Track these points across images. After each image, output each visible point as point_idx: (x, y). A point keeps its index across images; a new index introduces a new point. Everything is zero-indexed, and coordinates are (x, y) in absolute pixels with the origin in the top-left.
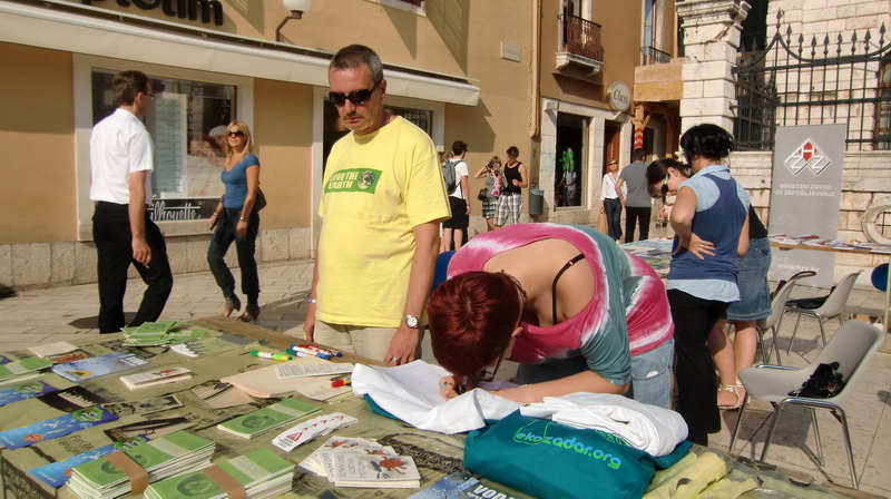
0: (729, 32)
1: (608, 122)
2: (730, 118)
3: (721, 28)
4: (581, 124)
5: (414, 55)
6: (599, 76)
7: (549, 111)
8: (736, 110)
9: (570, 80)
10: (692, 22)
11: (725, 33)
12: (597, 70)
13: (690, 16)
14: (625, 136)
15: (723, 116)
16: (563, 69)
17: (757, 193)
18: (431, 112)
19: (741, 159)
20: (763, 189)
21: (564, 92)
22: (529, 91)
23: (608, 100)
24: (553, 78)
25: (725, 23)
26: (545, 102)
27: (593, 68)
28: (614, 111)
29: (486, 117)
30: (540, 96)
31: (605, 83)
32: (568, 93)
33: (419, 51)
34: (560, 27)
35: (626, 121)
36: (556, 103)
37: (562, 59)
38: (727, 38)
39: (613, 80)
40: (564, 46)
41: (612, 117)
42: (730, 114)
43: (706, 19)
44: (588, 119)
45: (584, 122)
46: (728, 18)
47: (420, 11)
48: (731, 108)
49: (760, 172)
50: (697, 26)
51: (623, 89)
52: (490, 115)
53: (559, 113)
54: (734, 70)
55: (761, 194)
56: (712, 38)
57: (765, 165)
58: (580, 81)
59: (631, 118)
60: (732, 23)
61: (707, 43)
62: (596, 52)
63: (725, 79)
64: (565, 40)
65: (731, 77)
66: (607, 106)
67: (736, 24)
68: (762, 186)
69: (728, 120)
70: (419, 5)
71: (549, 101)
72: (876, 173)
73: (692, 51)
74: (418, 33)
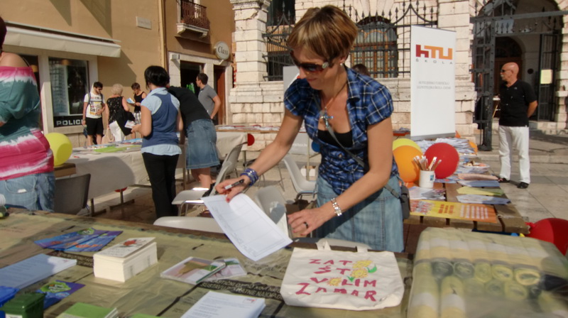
0: (258, 14)
1: (215, 67)
2: (264, 63)
3: (254, 11)
4: (199, 68)
5: (70, 23)
6: (208, 38)
7: (174, 60)
8: (267, 58)
9: (188, 41)
10: (238, 7)
11: (256, 14)
12: (205, 34)
13: (237, 4)
14: (228, 74)
15: (259, 61)
16: (182, 33)
17: (277, 105)
18: (88, 62)
19: (269, 86)
20: (280, 102)
21: (184, 48)
22: (159, 48)
23: (214, 53)
24: (176, 40)
25: (255, 8)
26: (171, 55)
27: (202, 33)
28: (219, 59)
29: (129, 65)
30: (166, 52)
31: (212, 42)
32: (187, 49)
33: (74, 21)
34: (179, 8)
35: (228, 66)
36: (177, 55)
37: (181, 28)
38: (257, 17)
39: (217, 41)
40: (181, 19)
41: (218, 63)
42: (263, 60)
43: (246, 6)
44: (203, 65)
45: (200, 66)
46: (257, 6)
48: (264, 57)
49: (278, 93)
50: (241, 9)
51: (224, 46)
52: (131, 63)
53: (181, 61)
54: (263, 36)
55: (280, 105)
56: (249, 17)
57: (280, 89)
58: (194, 41)
59: (231, 64)
60: (260, 9)
61: (247, 19)
62: (205, 23)
63: (258, 40)
64: (182, 16)
65: (262, 39)
66: (214, 57)
67: (263, 9)
68: (279, 100)
69: (262, 64)
71: (173, 54)
73: (238, 24)
74: (72, 9)
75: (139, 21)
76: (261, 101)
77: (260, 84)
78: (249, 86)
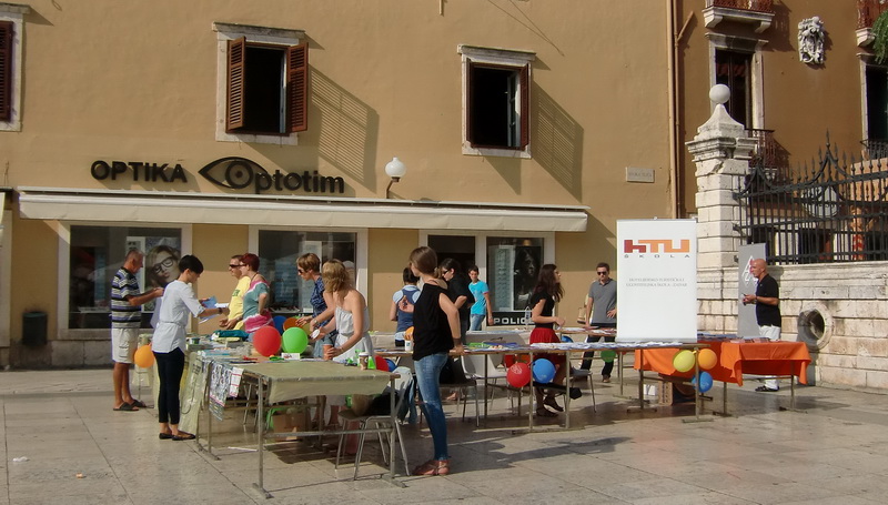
0: (723, 165)
3: (715, 162)
10: (699, 157)
11: (721, 166)
13: (697, 152)
15: (721, 236)
22: (668, 209)
25: (719, 158)
33: (524, 188)
38: (721, 171)
43: (707, 155)
47: (525, 155)
50: (702, 161)
52: (613, 237)
54: (736, 196)
56: (711, 170)
61: (708, 175)
63: (730, 204)
65: (733, 203)
67: (736, 156)
70: (523, 150)
72: (802, 283)
73: (700, 182)
74: (523, 174)
75: (630, 174)
76: (719, 297)
77: (723, 271)
78: (710, 274)
